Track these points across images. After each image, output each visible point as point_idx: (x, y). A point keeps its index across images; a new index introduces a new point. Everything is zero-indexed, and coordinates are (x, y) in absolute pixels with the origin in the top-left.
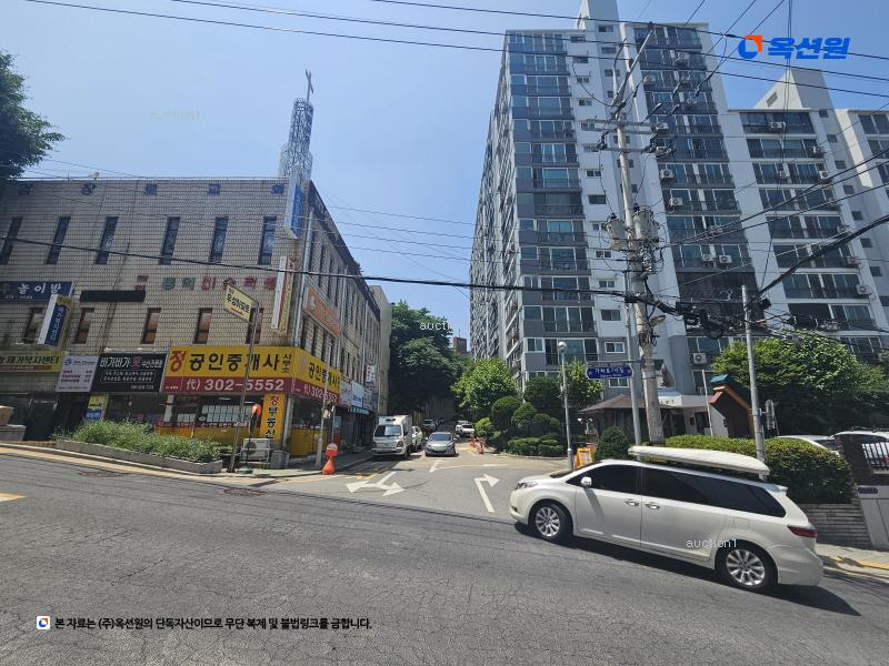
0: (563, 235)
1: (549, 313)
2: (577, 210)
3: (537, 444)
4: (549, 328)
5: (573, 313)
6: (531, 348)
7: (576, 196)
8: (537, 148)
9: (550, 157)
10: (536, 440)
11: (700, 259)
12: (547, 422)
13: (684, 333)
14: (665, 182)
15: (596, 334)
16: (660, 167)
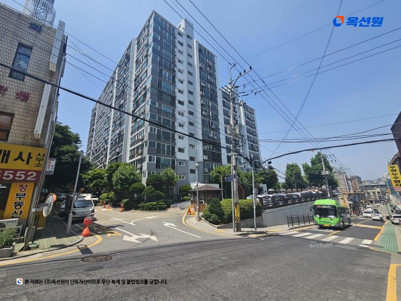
0: (167, 113)
1: (159, 145)
2: (174, 105)
3: (156, 205)
4: (158, 152)
5: (168, 147)
6: (150, 159)
7: (174, 98)
8: (161, 71)
9: (165, 77)
10: (156, 203)
11: (209, 135)
12: (160, 194)
13: (202, 161)
14: (202, 105)
15: (176, 158)
16: (201, 99)
